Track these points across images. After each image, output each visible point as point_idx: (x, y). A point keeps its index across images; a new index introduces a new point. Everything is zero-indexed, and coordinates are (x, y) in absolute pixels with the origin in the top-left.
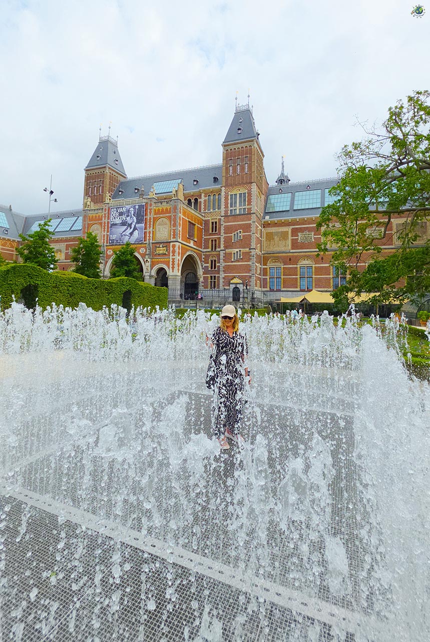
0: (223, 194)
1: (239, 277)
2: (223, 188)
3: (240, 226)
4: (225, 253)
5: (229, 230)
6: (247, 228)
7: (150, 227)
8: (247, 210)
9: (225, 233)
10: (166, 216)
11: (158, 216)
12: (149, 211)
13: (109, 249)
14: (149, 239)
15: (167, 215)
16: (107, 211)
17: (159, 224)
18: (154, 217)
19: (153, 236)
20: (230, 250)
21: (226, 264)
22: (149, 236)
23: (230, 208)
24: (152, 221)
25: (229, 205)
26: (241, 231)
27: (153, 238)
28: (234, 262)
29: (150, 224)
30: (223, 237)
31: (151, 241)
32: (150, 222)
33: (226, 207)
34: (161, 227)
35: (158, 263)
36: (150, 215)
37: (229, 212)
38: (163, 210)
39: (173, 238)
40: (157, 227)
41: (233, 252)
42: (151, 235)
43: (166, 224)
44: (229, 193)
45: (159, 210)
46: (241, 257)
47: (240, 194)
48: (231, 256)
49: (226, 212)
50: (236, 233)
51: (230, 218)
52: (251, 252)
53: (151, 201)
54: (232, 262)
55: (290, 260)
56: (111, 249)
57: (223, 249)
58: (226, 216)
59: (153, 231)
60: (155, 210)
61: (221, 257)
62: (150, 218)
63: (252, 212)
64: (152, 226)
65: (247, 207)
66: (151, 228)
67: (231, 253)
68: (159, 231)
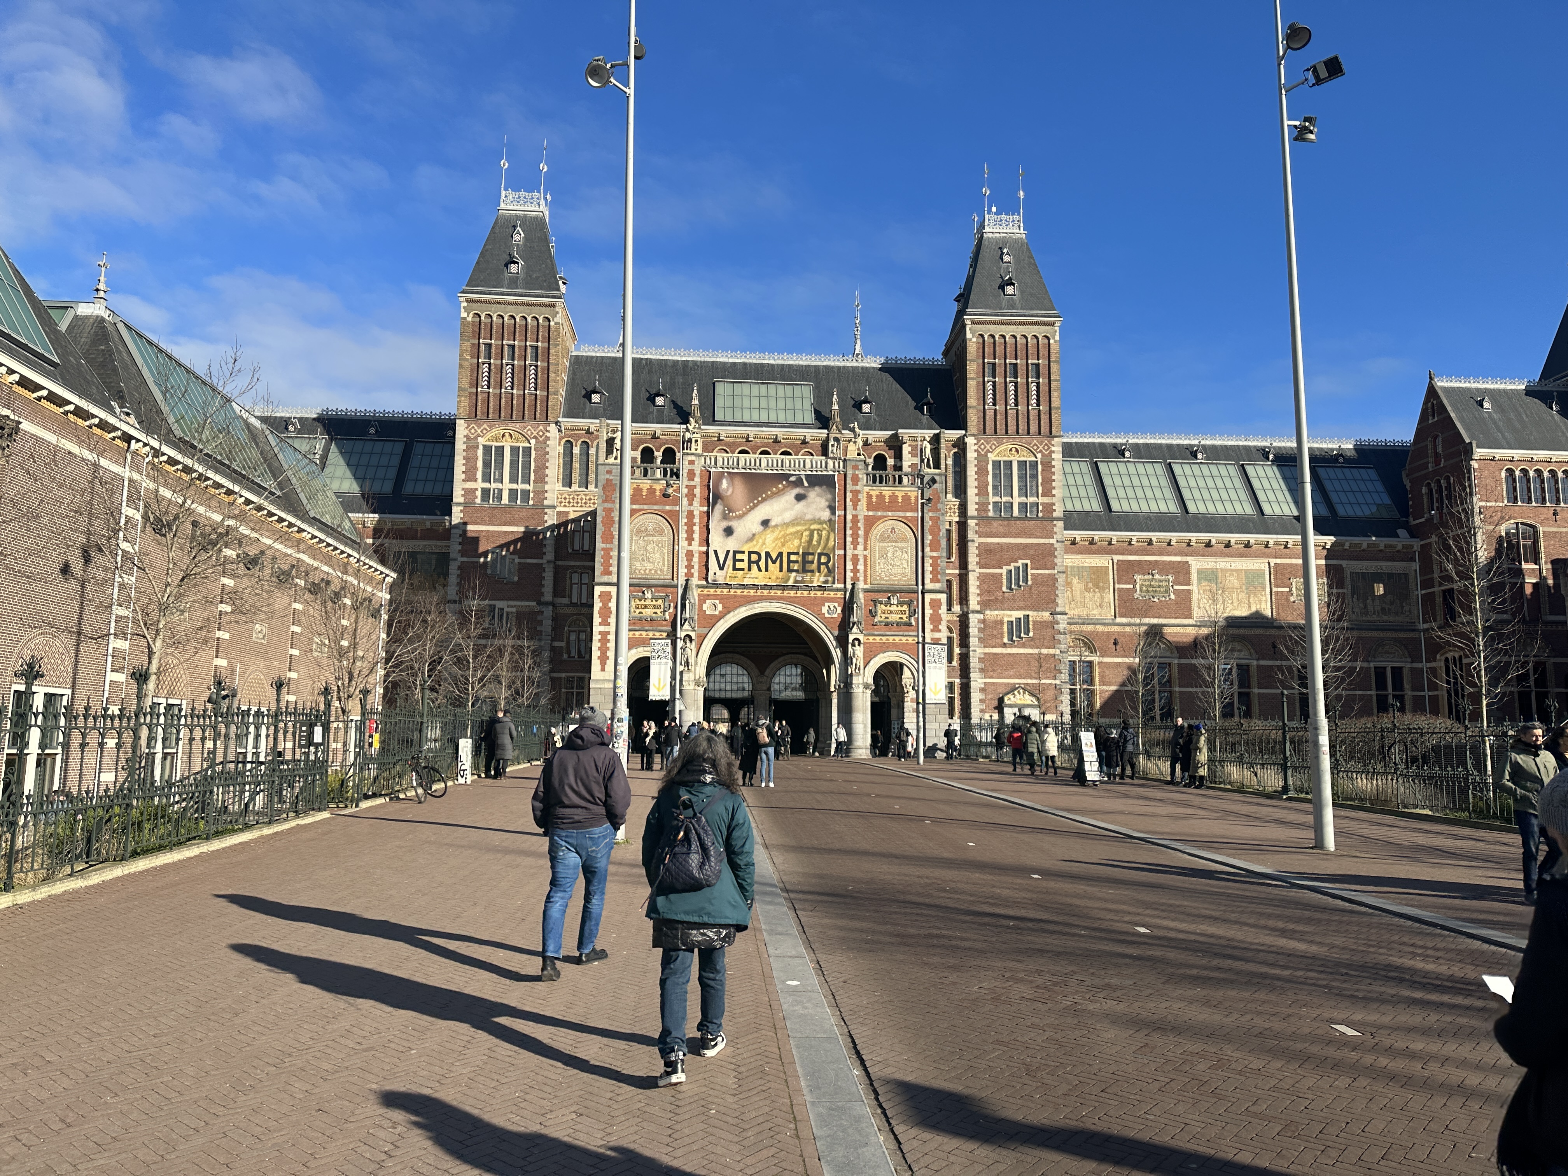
0: (971, 455)
1: (1027, 690)
2: (970, 441)
3: (1024, 550)
4: (983, 621)
5: (989, 555)
6: (1044, 556)
7: (855, 544)
8: (1040, 508)
9: (981, 565)
10: (906, 518)
11: (879, 514)
12: (849, 496)
13: (709, 596)
14: (855, 580)
15: (909, 514)
16: (697, 479)
17: (883, 538)
18: (866, 518)
19: (865, 571)
20: (996, 612)
21: (987, 650)
22: (855, 571)
23: (992, 499)
24: (861, 525)
25: (990, 489)
26: (1028, 562)
27: (865, 576)
28: (1011, 646)
29: (855, 536)
30: (976, 574)
31: (861, 585)
32: (855, 528)
33: (982, 492)
34: (890, 547)
35: (885, 648)
36: (855, 509)
37: (991, 507)
38: (893, 497)
39: (932, 581)
40: (876, 545)
41: (1006, 619)
42: (861, 567)
43: (905, 540)
44: (989, 455)
45: (881, 497)
46: (1031, 634)
47: (1022, 464)
48: (1002, 629)
49: (982, 506)
50: (1012, 567)
51: (995, 524)
52: (1058, 623)
53: (855, 468)
54: (1005, 645)
55: (1115, 644)
56: (715, 597)
57: (978, 608)
58: (982, 517)
59: (865, 557)
60: (869, 497)
61: (973, 630)
62: (855, 518)
63: (1055, 515)
64: (861, 540)
65: (1041, 500)
66: (860, 547)
67: (1002, 622)
68: (883, 556)
